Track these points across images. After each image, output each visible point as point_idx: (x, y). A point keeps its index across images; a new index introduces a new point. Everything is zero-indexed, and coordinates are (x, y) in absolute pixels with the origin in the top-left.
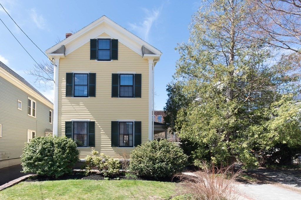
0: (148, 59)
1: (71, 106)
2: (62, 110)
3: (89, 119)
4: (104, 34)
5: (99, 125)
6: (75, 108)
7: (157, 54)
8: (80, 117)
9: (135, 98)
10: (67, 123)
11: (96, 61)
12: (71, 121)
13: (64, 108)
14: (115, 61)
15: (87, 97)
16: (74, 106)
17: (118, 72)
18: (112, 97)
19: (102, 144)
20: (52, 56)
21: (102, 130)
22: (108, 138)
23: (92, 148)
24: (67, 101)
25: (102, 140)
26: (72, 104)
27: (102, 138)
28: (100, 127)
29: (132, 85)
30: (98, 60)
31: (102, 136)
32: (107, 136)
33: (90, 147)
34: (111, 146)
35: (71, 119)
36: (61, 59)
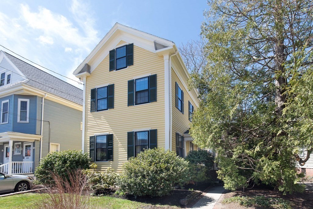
0: (163, 55)
1: (95, 121)
2: (88, 125)
3: (108, 132)
4: (121, 42)
5: (117, 138)
6: (98, 122)
7: (170, 45)
8: (101, 131)
9: (151, 103)
10: (91, 138)
11: (114, 71)
12: (94, 135)
13: (90, 124)
14: (131, 67)
15: (107, 109)
16: (97, 121)
17: (134, 78)
18: (128, 106)
19: (119, 157)
20: (79, 76)
21: (120, 143)
22: (125, 151)
23: (111, 162)
24: (92, 116)
25: (119, 153)
26: (96, 119)
27: (119, 151)
28: (117, 139)
29: (148, 89)
30: (116, 70)
31: (119, 149)
32: (124, 149)
33: (110, 161)
34: (127, 159)
35: (95, 134)
36: (87, 77)
